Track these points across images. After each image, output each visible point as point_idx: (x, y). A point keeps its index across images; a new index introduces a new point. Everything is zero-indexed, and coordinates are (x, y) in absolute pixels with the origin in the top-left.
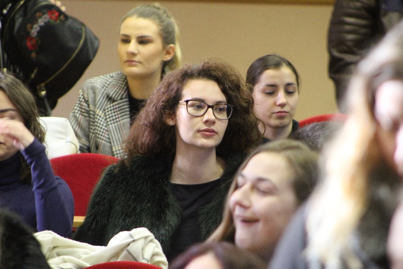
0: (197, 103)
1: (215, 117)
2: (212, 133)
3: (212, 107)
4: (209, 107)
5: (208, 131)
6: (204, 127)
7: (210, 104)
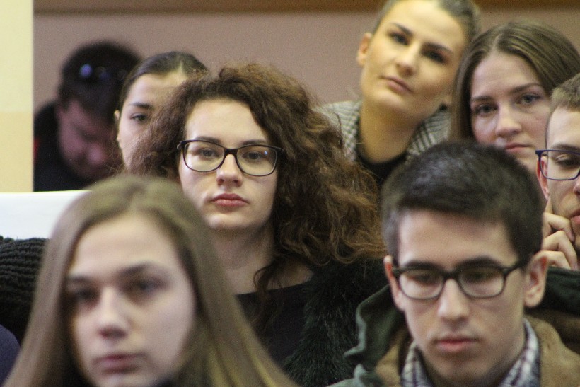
0: (206, 146)
1: (242, 171)
2: (236, 202)
3: (234, 152)
4: (228, 152)
5: (226, 199)
6: (219, 192)
7: (231, 147)
